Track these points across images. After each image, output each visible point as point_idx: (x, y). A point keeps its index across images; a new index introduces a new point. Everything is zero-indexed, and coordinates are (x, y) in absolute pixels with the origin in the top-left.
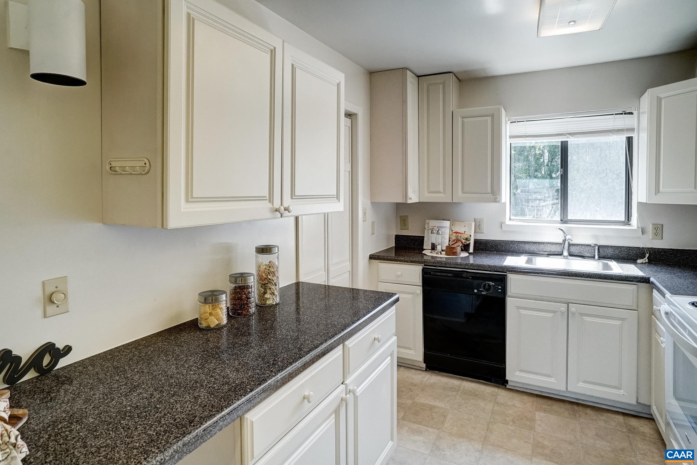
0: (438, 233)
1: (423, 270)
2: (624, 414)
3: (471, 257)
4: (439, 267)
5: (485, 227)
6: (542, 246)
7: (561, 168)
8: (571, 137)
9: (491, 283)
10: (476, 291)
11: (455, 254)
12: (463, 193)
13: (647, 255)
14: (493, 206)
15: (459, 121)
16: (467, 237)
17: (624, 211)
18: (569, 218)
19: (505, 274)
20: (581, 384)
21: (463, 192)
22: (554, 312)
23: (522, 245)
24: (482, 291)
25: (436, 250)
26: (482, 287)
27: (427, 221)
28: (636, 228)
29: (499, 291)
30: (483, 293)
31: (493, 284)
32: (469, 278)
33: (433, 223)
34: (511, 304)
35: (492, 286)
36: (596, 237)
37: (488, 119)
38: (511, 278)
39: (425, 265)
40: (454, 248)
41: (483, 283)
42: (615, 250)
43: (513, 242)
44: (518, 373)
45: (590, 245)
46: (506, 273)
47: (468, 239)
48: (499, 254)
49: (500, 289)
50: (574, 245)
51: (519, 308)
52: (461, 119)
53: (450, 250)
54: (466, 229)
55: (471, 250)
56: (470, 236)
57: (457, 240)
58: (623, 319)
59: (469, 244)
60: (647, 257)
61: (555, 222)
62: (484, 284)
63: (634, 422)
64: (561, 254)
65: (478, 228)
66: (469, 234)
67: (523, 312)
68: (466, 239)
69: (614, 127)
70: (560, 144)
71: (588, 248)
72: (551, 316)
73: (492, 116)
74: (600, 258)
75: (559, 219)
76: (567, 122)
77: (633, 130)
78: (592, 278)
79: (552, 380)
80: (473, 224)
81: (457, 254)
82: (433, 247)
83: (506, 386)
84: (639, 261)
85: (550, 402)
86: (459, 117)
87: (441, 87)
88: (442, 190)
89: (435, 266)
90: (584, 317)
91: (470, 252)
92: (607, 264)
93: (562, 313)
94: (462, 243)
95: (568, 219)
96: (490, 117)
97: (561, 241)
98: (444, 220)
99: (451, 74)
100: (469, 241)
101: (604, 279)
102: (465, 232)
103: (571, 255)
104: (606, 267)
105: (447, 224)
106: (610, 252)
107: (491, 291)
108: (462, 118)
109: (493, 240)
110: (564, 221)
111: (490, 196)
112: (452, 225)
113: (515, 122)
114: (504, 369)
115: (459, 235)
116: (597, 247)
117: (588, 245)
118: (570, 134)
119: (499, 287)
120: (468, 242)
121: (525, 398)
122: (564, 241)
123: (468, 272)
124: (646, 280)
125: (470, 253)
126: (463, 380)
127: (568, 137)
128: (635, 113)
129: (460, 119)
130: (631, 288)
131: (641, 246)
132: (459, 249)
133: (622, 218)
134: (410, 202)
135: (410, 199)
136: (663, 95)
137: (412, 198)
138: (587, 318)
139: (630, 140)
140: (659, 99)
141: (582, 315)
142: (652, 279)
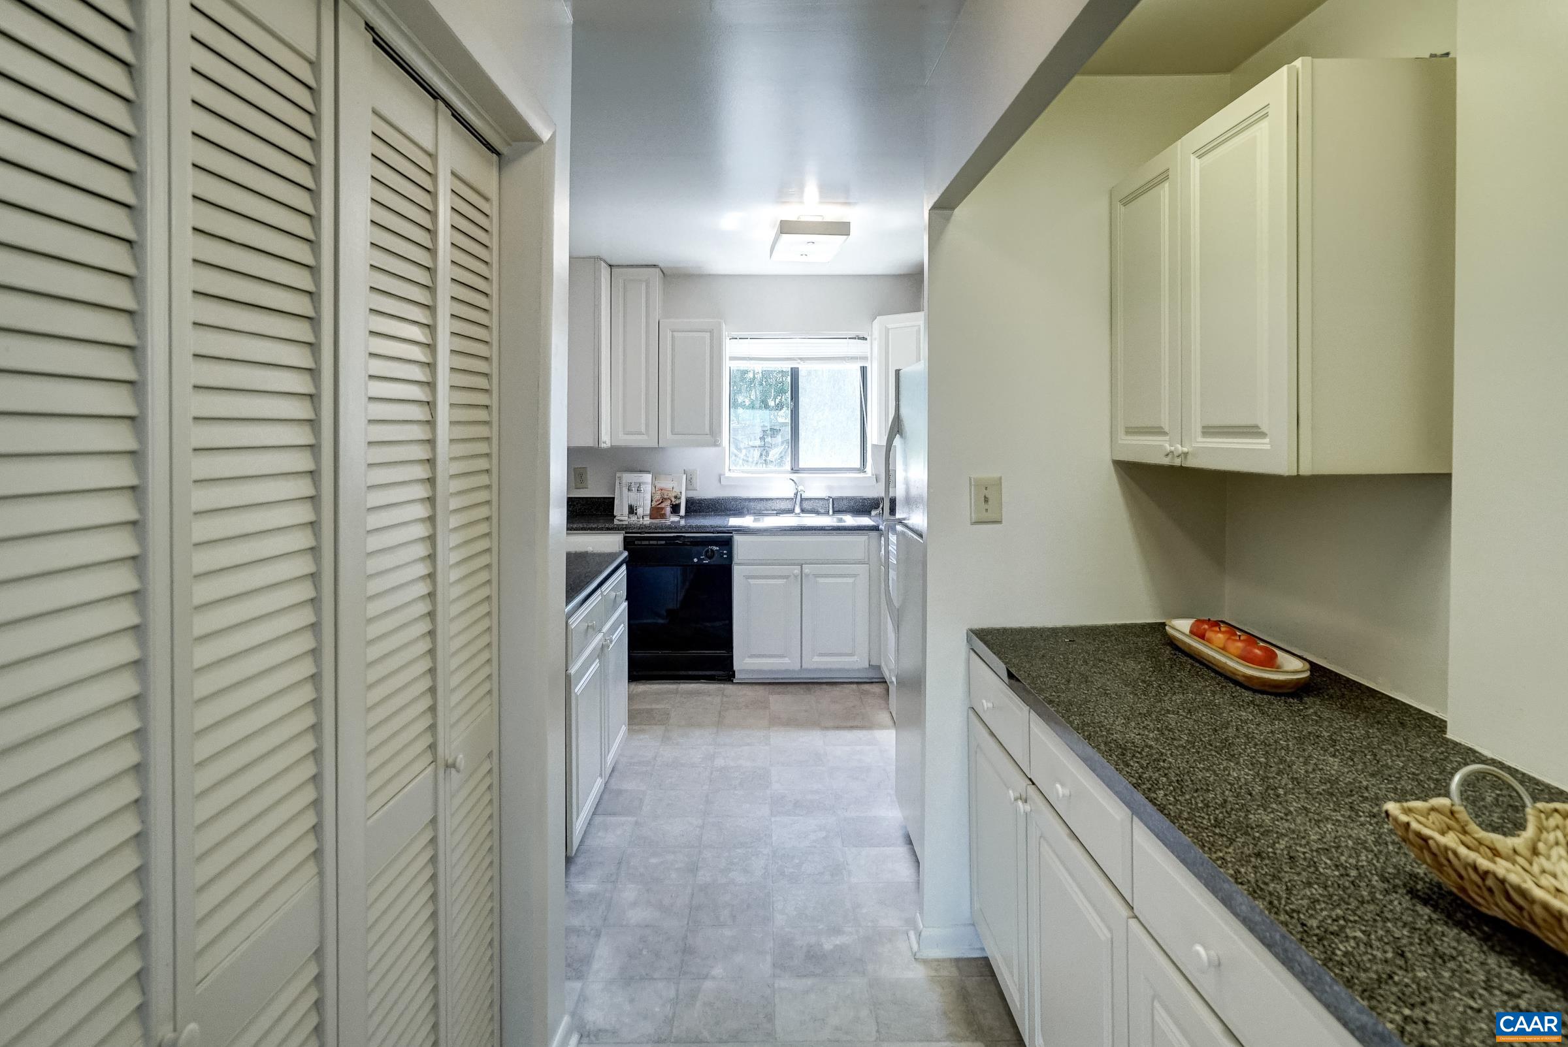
0: (639, 490)
1: (625, 538)
2: (858, 683)
3: (683, 519)
4: (646, 533)
5: (698, 483)
6: (769, 504)
7: (792, 399)
8: (802, 362)
9: (715, 548)
10: (696, 560)
11: (663, 516)
12: (672, 434)
14: (710, 451)
15: (667, 336)
16: (676, 494)
17: (858, 455)
18: (802, 465)
19: (731, 536)
20: (816, 659)
21: (673, 432)
22: (787, 577)
23: (746, 504)
24: (703, 559)
25: (636, 513)
26: (703, 555)
27: (618, 475)
28: (871, 476)
29: (724, 557)
30: (704, 562)
31: (718, 550)
32: (687, 545)
33: (628, 477)
34: (738, 572)
35: (715, 553)
36: (830, 488)
37: (707, 335)
38: (738, 539)
39: (626, 533)
40: (662, 509)
41: (704, 549)
42: (850, 501)
43: (734, 499)
44: (748, 660)
45: (824, 498)
46: (731, 534)
47: (678, 497)
49: (725, 554)
50: (807, 499)
51: (748, 577)
52: (671, 333)
53: (656, 512)
54: (675, 484)
55: (683, 512)
56: (681, 493)
57: (663, 500)
58: (855, 576)
59: (680, 504)
61: (786, 472)
62: (706, 550)
63: (866, 687)
64: (792, 510)
65: (689, 481)
66: (678, 491)
67: (753, 582)
68: (675, 498)
69: (847, 353)
71: (822, 502)
72: (785, 583)
73: (711, 332)
74: (835, 510)
75: (789, 469)
76: (796, 343)
77: (866, 359)
78: (824, 531)
79: (787, 660)
80: (684, 477)
81: (666, 517)
82: (632, 510)
83: (732, 681)
84: (874, 513)
85: (784, 686)
86: (668, 330)
87: (644, 285)
88: (643, 430)
89: (640, 533)
90: (818, 579)
91: (681, 514)
92: (841, 518)
93: (796, 577)
94: (671, 502)
95: (800, 467)
96: (709, 334)
97: (792, 495)
98: (641, 471)
99: (656, 268)
100: (679, 499)
101: (836, 531)
102: (673, 488)
103: (803, 511)
104: (841, 520)
105: (648, 478)
106: (845, 504)
107: (714, 559)
108: (672, 331)
109: (711, 498)
110: (795, 470)
111: (708, 437)
112: (655, 478)
113: (731, 339)
114: (731, 657)
115: (665, 492)
116: (831, 499)
117: (822, 498)
118: (800, 359)
119: (725, 552)
120: (678, 502)
121: (757, 687)
122: (796, 494)
123: (685, 537)
124: (875, 528)
125: (681, 516)
126: (679, 683)
127: (799, 363)
128: (868, 337)
129: (669, 333)
130: (861, 539)
131: (875, 495)
132: (668, 509)
133: (857, 464)
134: (603, 445)
135: (605, 443)
136: (889, 326)
137: (606, 441)
138: (821, 580)
139: (864, 370)
140: (887, 330)
141: (816, 576)
142: (881, 527)
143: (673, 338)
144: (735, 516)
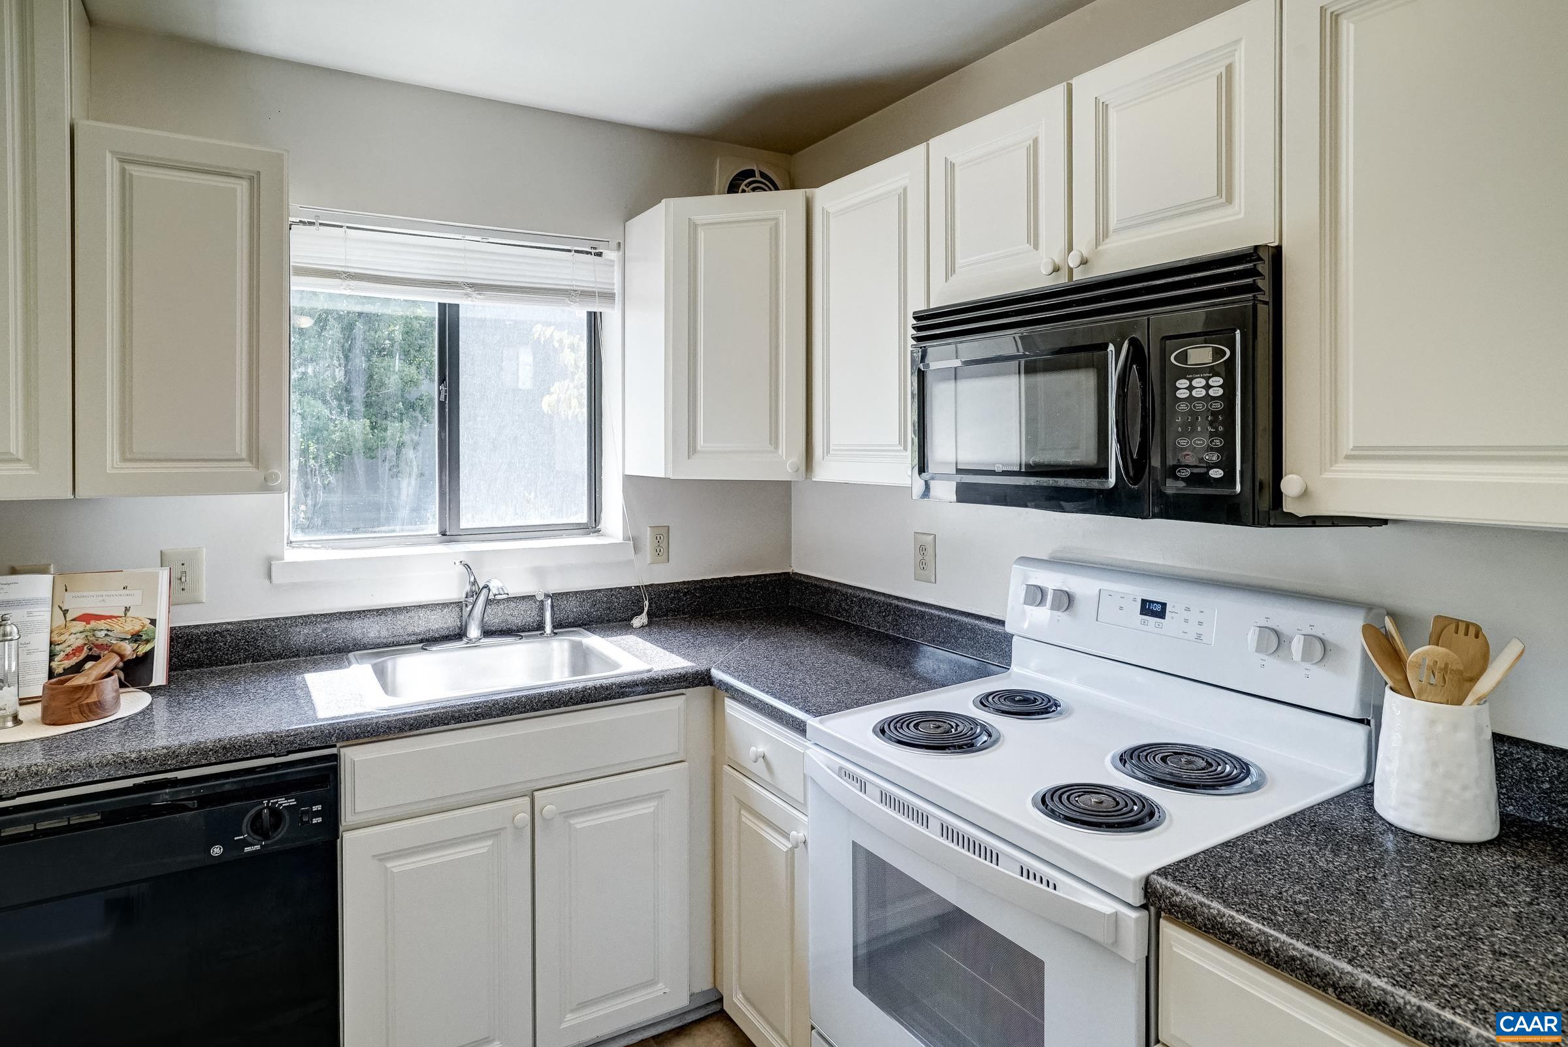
5: (205, 581)
6: (400, 622)
7: (441, 379)
8: (474, 294)
9: (283, 802)
10: (217, 850)
12: (124, 460)
13: (647, 603)
15: (105, 170)
16: (137, 628)
17: (585, 498)
18: (469, 521)
19: (333, 751)
21: (128, 457)
22: (494, 834)
23: (337, 625)
24: (244, 844)
26: (244, 829)
28: (620, 540)
29: (315, 821)
30: (247, 849)
31: (293, 802)
32: (185, 809)
34: (356, 852)
35: (286, 814)
36: (539, 573)
37: (239, 188)
38: (353, 759)
40: (88, 688)
41: (248, 811)
42: (584, 600)
43: (309, 620)
45: (532, 597)
46: (335, 746)
47: (144, 637)
48: (269, 669)
49: (317, 814)
51: (385, 859)
52: (117, 164)
53: (68, 700)
54: (133, 599)
55: (159, 676)
56: (153, 622)
57: (90, 656)
59: (149, 655)
60: (646, 609)
61: (426, 539)
62: (253, 812)
64: (459, 635)
65: (181, 584)
66: (144, 616)
67: (395, 866)
68: (136, 638)
69: (576, 281)
70: (436, 314)
71: (523, 606)
72: (485, 850)
73: (254, 180)
74: (560, 626)
75: (434, 529)
76: (464, 250)
77: (607, 296)
80: (163, 573)
81: (104, 710)
84: (637, 622)
86: (108, 155)
91: (153, 684)
92: (580, 644)
93: (518, 829)
94: (122, 656)
95: (461, 527)
96: (245, 184)
98: (14, 573)
100: (147, 641)
101: (617, 698)
102: (127, 609)
103: (487, 633)
105: (38, 585)
106: (572, 608)
107: (281, 833)
108: (122, 161)
109: (240, 623)
110: (448, 535)
111: (243, 468)
112: (61, 589)
113: (313, 223)
115: (102, 624)
116: (550, 600)
117: (523, 598)
118: (475, 286)
119: (315, 808)
120: (143, 649)
122: (474, 595)
123: (172, 782)
125: (153, 691)
127: (468, 295)
128: (613, 256)
129: (111, 167)
131: (631, 581)
132: (111, 683)
133: (583, 518)
136: (699, 219)
138: (580, 823)
139: (594, 320)
140: (693, 227)
141: (568, 815)
142: (717, 674)
143: (126, 184)
144: (316, 667)
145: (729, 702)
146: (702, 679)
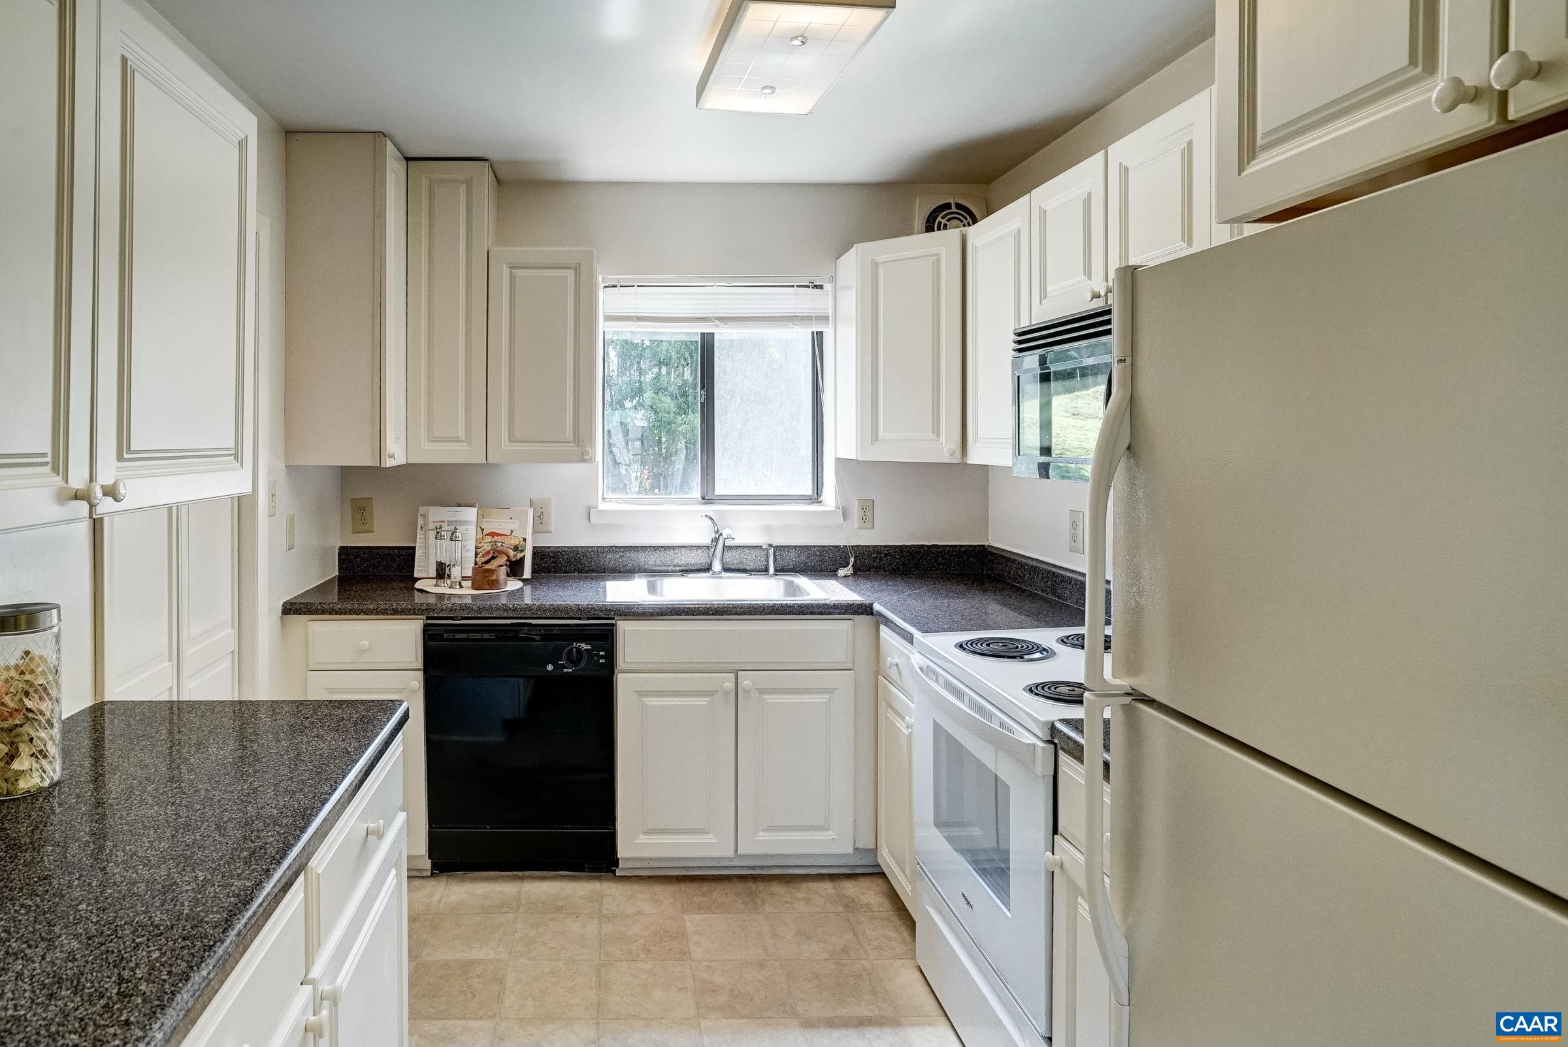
0: (453, 537)
1: (424, 630)
2: (832, 877)
3: (528, 590)
4: (463, 618)
5: (554, 520)
6: (669, 556)
7: (702, 388)
8: (722, 325)
9: (584, 647)
10: (550, 667)
11: (494, 584)
12: (510, 441)
13: (852, 559)
14: (572, 471)
15: (501, 275)
16: (517, 543)
17: (810, 476)
18: (719, 490)
19: (612, 622)
20: (762, 836)
21: (512, 439)
22: (710, 693)
23: (632, 555)
24: (564, 666)
25: (449, 576)
26: (563, 658)
27: (419, 510)
28: (833, 509)
29: (601, 661)
30: (565, 670)
31: (589, 647)
32: (534, 640)
33: (437, 515)
34: (625, 686)
35: (585, 653)
36: (768, 529)
37: (569, 274)
38: (625, 629)
39: (427, 618)
40: (491, 571)
41: (566, 647)
42: (801, 552)
43: (612, 549)
44: (643, 839)
45: (761, 547)
46: (613, 619)
47: (520, 549)
49: (602, 657)
50: (730, 548)
51: (642, 694)
52: (508, 269)
53: (483, 577)
54: (516, 525)
55: (527, 574)
56: (525, 540)
57: (494, 555)
58: (830, 691)
59: (522, 560)
60: (851, 564)
61: (691, 501)
62: (568, 649)
63: (850, 888)
64: (707, 569)
65: (540, 518)
66: (521, 537)
67: (651, 701)
68: (516, 548)
69: (797, 311)
70: (699, 339)
71: (755, 553)
72: (704, 703)
73: (577, 269)
74: (780, 570)
75: (698, 496)
76: (715, 293)
77: (824, 319)
78: (779, 614)
79: (709, 838)
80: (531, 512)
81: (499, 585)
82: (442, 572)
83: (614, 872)
84: (841, 572)
85: (705, 887)
86: (504, 265)
87: (462, 190)
88: (461, 434)
89: (452, 618)
90: (765, 697)
91: (524, 577)
92: (792, 582)
93: (726, 693)
94: (508, 557)
95: (716, 494)
96: (572, 271)
97: (707, 541)
98: (459, 505)
99: (486, 164)
100: (522, 551)
101: (799, 614)
102: (512, 531)
103: (726, 570)
104: (791, 589)
105: (471, 514)
106: (792, 558)
107: (583, 664)
108: (511, 268)
109: (572, 547)
110: (706, 499)
111: (570, 446)
112: (481, 516)
113: (616, 286)
114: (613, 837)
115: (499, 539)
116: (772, 549)
117: (755, 547)
118: (721, 319)
119: (601, 653)
120: (520, 556)
121: (658, 889)
122: (716, 540)
123: (530, 625)
125: (525, 581)
126: (522, 878)
127: (717, 326)
128: (828, 287)
129: (506, 270)
130: (841, 627)
131: (841, 542)
132: (503, 571)
133: (808, 490)
134: (389, 463)
135: (392, 456)
137: (396, 454)
138: (771, 700)
139: (818, 339)
141: (762, 691)
142: (877, 607)
143: (512, 278)
144: (614, 579)
145: (883, 628)
146: (865, 610)
